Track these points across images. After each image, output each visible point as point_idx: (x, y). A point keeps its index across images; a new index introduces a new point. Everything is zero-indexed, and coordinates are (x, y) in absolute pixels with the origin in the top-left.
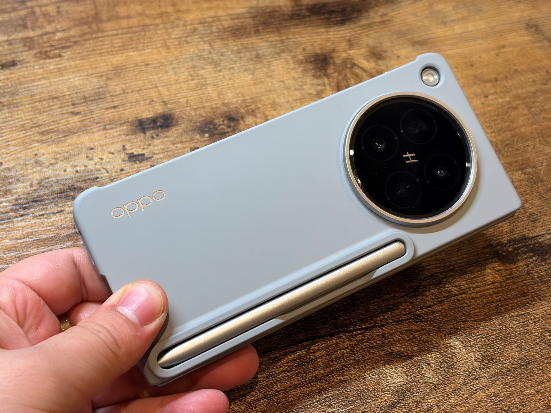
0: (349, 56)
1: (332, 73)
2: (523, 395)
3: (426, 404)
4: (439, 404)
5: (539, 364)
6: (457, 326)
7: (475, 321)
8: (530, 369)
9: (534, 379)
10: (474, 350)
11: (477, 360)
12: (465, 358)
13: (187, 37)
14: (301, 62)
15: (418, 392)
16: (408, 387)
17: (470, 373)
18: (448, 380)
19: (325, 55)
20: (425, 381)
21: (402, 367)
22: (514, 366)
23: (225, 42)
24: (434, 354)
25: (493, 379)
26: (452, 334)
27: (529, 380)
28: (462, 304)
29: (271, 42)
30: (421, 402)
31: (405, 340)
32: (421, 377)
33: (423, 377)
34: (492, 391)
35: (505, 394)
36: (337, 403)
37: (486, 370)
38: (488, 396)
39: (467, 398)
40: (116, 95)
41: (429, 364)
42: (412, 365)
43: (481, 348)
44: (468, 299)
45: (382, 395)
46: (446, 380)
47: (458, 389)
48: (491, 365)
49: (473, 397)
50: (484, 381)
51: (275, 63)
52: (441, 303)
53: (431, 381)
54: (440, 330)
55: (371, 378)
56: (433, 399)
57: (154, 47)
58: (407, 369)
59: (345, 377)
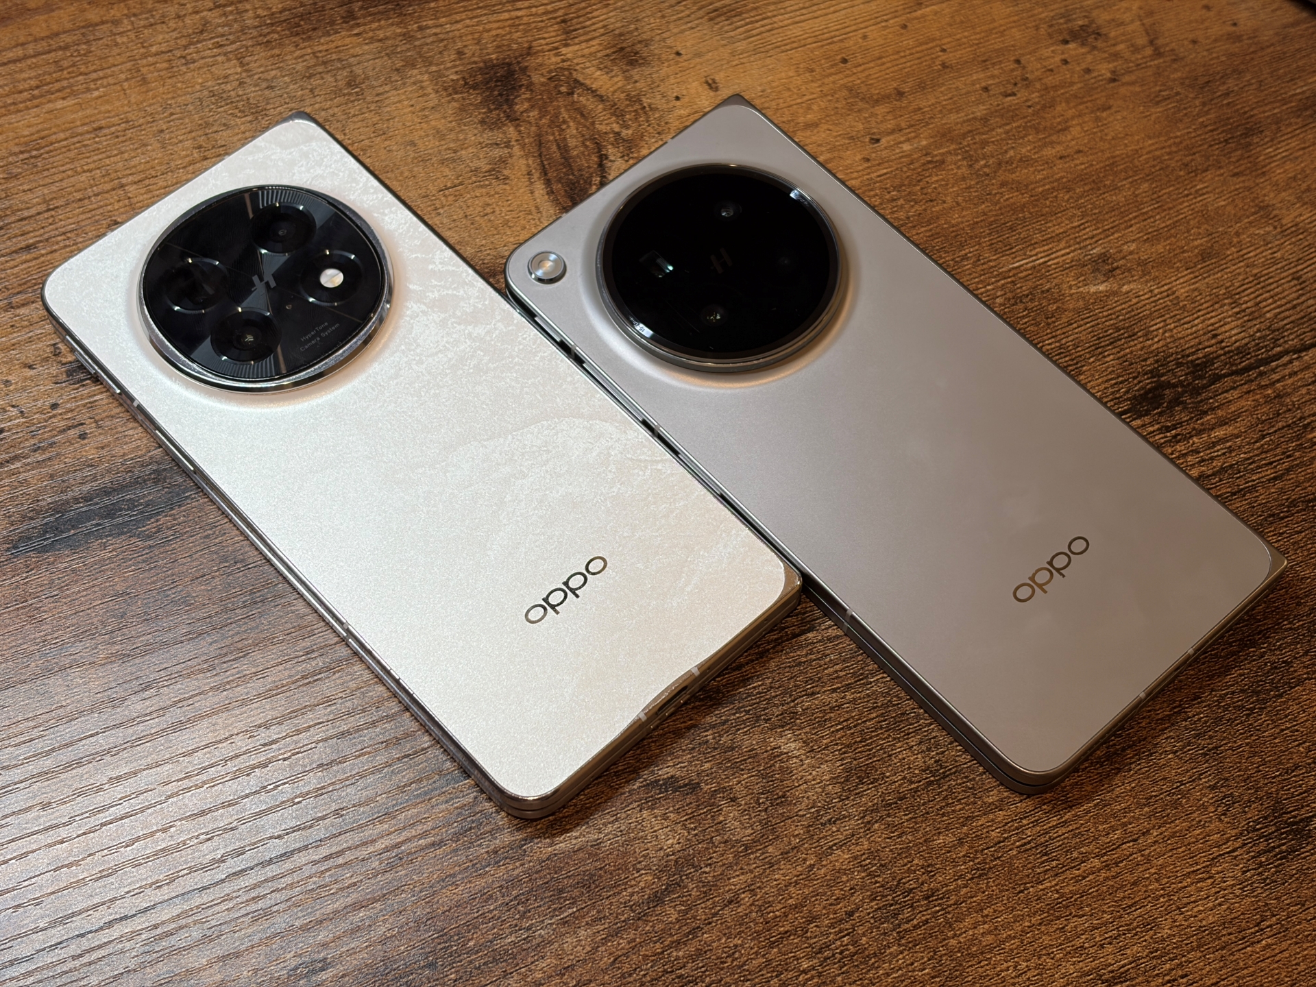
0: (563, 61)
1: (526, 111)
2: (930, 850)
3: (727, 889)
4: (753, 887)
5: (966, 777)
6: (794, 707)
7: (834, 691)
8: (946, 790)
9: (954, 811)
10: (831, 757)
11: (835, 781)
12: (810, 777)
13: (186, 47)
14: (451, 90)
15: (710, 865)
16: (689, 855)
17: (818, 811)
18: (773, 831)
19: (509, 64)
20: (726, 837)
21: (677, 811)
22: (913, 786)
23: (277, 51)
24: (745, 776)
25: (868, 818)
26: (783, 727)
27: (943, 815)
28: (806, 655)
29: (380, 40)
30: (716, 885)
31: (684, 751)
32: (717, 831)
33: (721, 828)
34: (865, 847)
35: (891, 850)
36: (540, 906)
37: (853, 800)
38: (855, 858)
39: (812, 866)
40: (30, 217)
41: (733, 800)
42: (698, 806)
43: (845, 753)
44: (820, 641)
45: (634, 879)
46: (769, 832)
47: (792, 849)
48: (865, 788)
49: (824, 863)
50: (849, 826)
51: (393, 96)
52: (762, 658)
53: (737, 837)
54: (758, 718)
55: (611, 844)
56: (741, 877)
57: (111, 80)
58: (687, 814)
59: (557, 847)
